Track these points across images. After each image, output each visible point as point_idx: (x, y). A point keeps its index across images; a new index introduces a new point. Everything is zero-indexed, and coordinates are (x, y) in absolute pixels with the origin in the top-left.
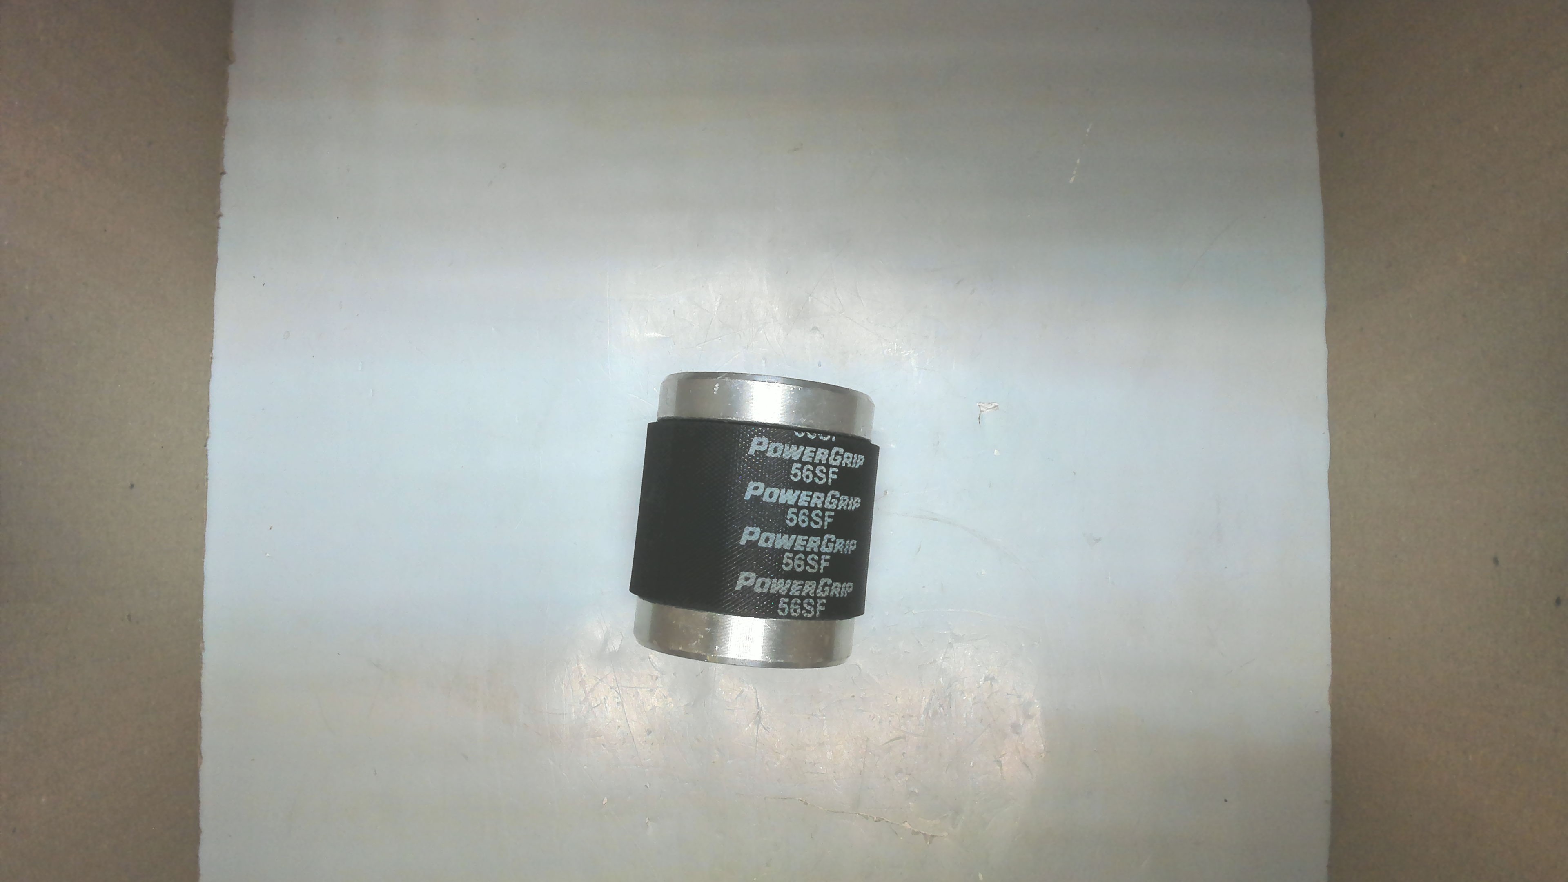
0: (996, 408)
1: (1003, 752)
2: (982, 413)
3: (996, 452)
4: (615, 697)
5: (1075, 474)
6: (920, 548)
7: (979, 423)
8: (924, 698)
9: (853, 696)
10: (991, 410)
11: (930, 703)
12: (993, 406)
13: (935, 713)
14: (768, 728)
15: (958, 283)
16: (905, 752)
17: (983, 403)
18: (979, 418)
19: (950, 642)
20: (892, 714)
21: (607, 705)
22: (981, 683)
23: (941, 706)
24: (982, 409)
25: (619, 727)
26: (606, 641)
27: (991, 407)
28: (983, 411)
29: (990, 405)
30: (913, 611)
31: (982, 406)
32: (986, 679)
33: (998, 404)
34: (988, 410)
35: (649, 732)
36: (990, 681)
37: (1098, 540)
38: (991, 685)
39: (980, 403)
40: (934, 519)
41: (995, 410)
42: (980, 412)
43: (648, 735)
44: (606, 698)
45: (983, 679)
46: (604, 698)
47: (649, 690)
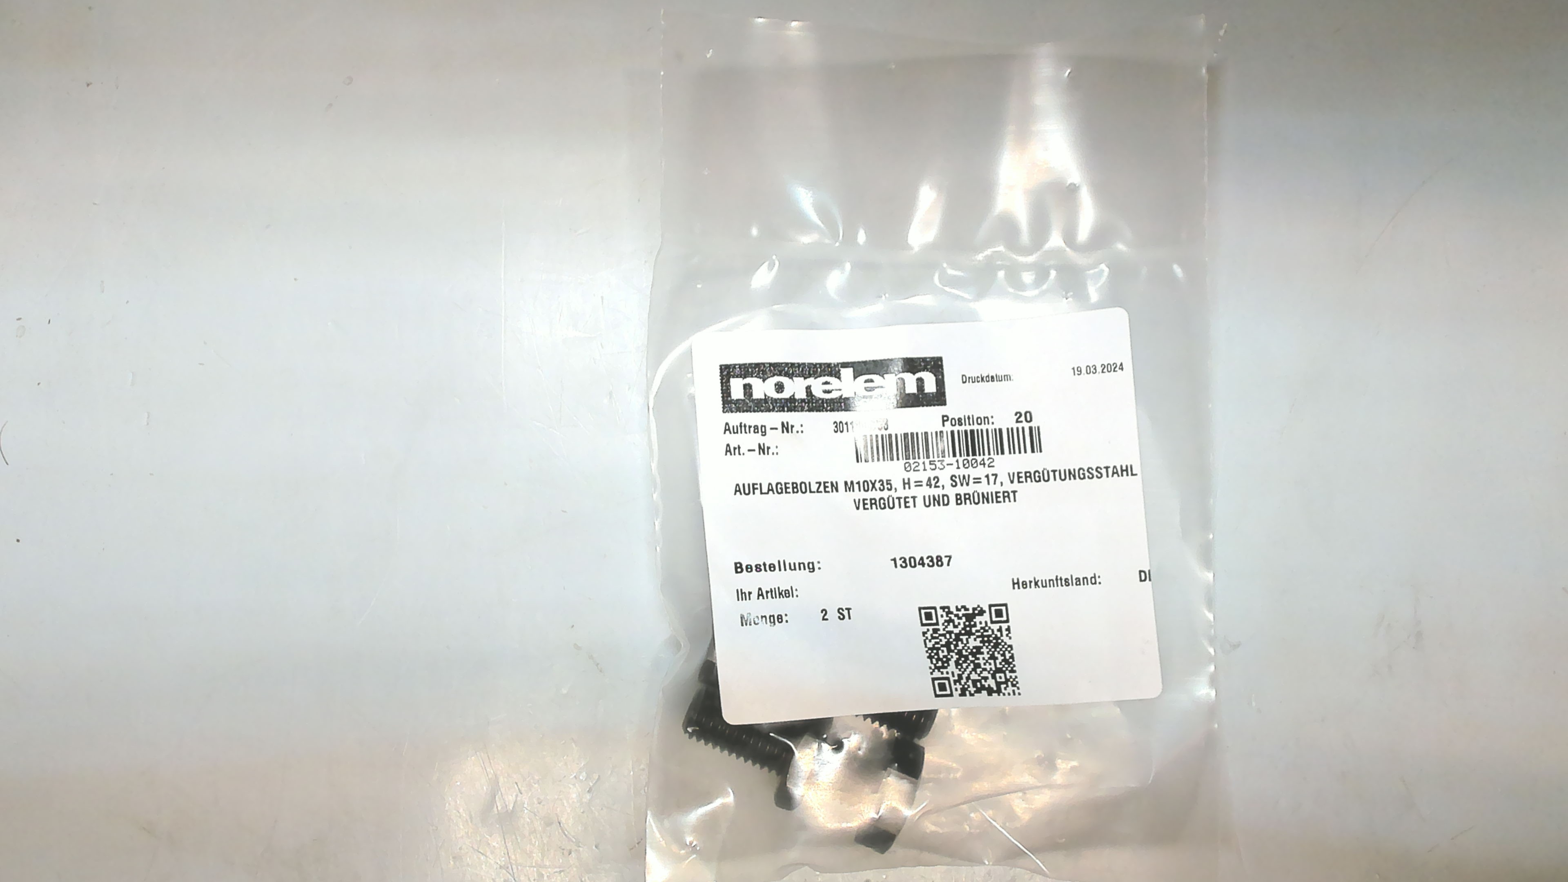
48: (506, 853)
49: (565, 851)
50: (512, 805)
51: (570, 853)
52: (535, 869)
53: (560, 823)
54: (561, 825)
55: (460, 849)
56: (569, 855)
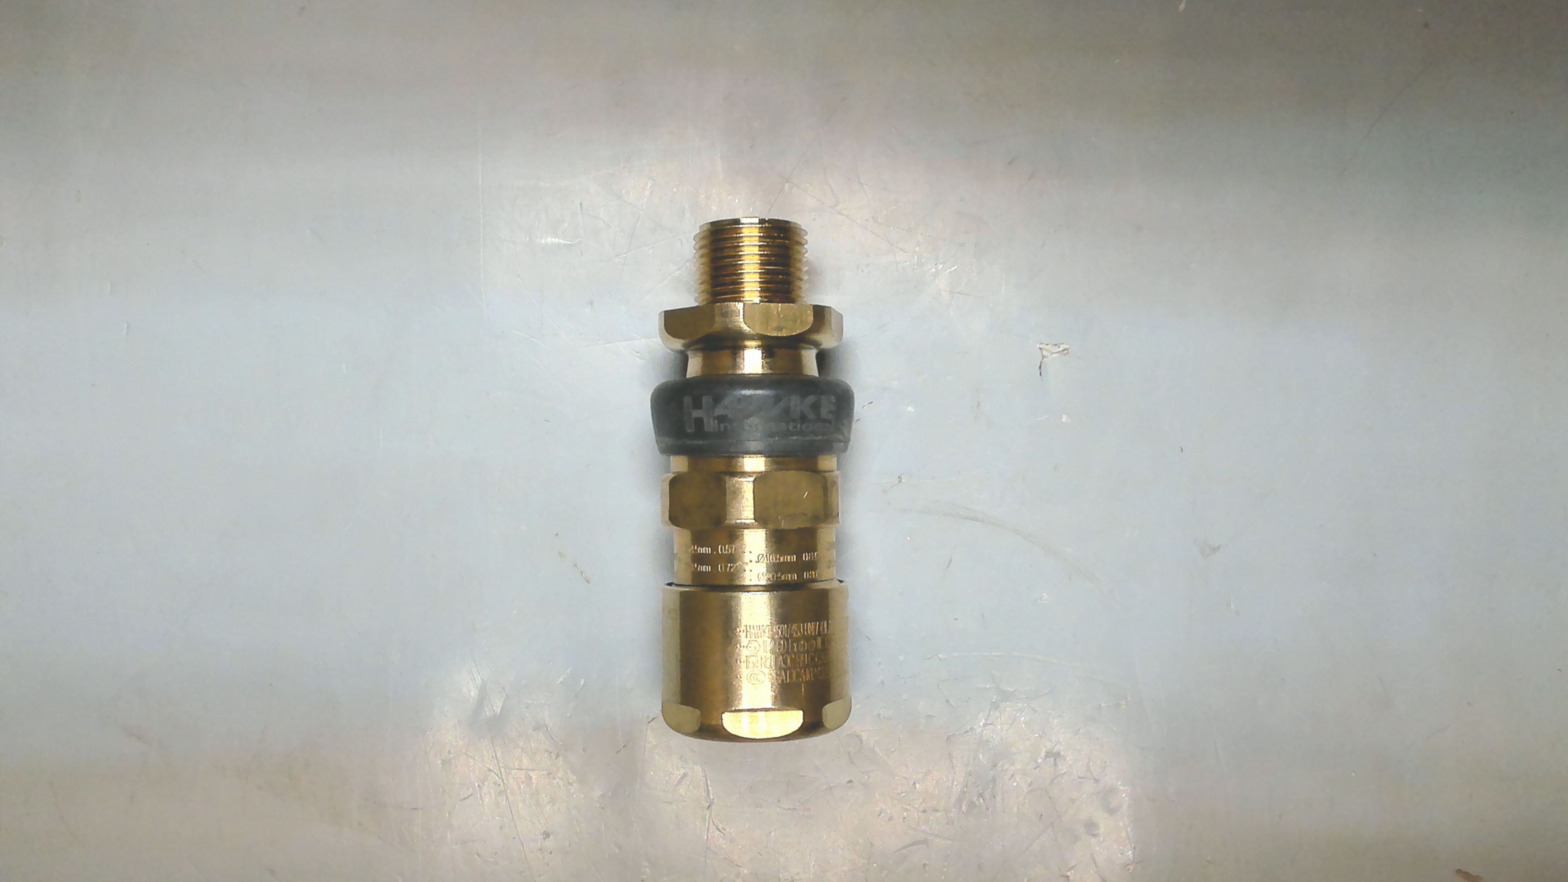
0: (1065, 352)
1: (1072, 865)
2: (1045, 359)
3: (1064, 418)
4: (495, 783)
5: (1182, 451)
6: (951, 561)
7: (1041, 374)
8: (955, 783)
9: (850, 781)
10: (1058, 354)
11: (964, 792)
12: (1061, 349)
13: (972, 805)
14: (723, 829)
15: (1010, 163)
16: (927, 863)
17: (1047, 345)
18: (1040, 367)
19: (994, 700)
20: (908, 807)
21: (483, 795)
22: (1040, 760)
23: (981, 795)
24: (1045, 353)
25: (501, 828)
26: (482, 699)
27: (1057, 351)
28: (1046, 357)
29: (1057, 347)
30: (940, 656)
31: (1043, 348)
32: (1048, 754)
33: (1068, 346)
34: (1054, 355)
35: (547, 835)
36: (1053, 759)
37: (1215, 549)
38: (1056, 764)
39: (1042, 344)
40: (973, 519)
41: (1065, 355)
42: (1041, 359)
43: (544, 839)
44: (481, 785)
45: (1043, 754)
46: (479, 786)
47: (545, 773)
48: (494, 755)
49: (552, 754)
50: (499, 711)
51: (557, 756)
52: (523, 771)
53: (547, 728)
54: (549, 729)
55: (449, 752)
56: (556, 758)
